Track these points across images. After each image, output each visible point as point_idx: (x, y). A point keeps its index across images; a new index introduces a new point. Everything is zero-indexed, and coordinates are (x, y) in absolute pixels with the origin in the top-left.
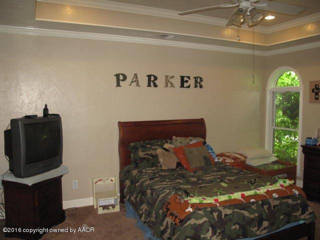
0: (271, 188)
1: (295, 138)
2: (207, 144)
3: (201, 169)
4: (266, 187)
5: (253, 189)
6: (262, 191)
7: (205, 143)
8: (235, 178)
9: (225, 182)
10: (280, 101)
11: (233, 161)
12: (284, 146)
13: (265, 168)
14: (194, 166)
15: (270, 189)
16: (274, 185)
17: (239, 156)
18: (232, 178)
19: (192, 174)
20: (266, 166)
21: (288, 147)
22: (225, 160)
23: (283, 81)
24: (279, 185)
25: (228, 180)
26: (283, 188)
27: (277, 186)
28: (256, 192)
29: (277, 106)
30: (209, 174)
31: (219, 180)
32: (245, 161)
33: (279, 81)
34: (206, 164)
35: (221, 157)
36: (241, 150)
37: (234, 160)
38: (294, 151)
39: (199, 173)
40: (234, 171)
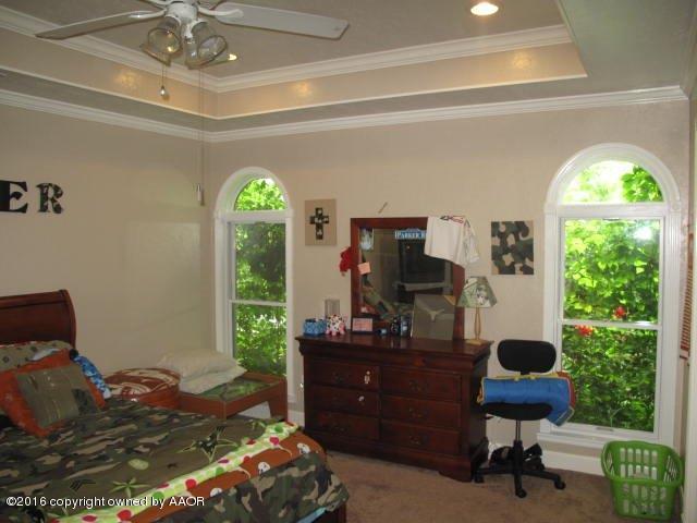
0: (251, 451)
1: (279, 320)
2: (81, 354)
3: (68, 424)
4: (241, 450)
5: (214, 461)
6: (234, 461)
7: (74, 353)
8: (163, 436)
9: (140, 455)
10: (244, 241)
11: (148, 390)
12: (255, 341)
13: (221, 396)
14: (51, 422)
15: (251, 455)
16: (258, 443)
17: (162, 377)
18: (155, 440)
19: (45, 444)
20: (222, 389)
21: (265, 342)
22: (128, 388)
23: (248, 198)
24: (267, 440)
25: (146, 445)
26: (279, 446)
27: (264, 444)
28: (220, 469)
29: (238, 253)
30: (93, 436)
31: (121, 451)
32: (177, 385)
33: (240, 197)
34: (81, 409)
35: (117, 383)
36: (164, 359)
37: (150, 387)
38: (278, 348)
39: (67, 437)
40: (157, 417)
